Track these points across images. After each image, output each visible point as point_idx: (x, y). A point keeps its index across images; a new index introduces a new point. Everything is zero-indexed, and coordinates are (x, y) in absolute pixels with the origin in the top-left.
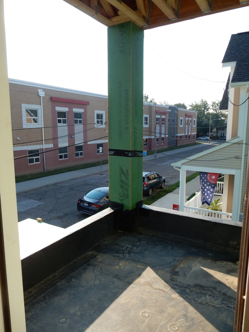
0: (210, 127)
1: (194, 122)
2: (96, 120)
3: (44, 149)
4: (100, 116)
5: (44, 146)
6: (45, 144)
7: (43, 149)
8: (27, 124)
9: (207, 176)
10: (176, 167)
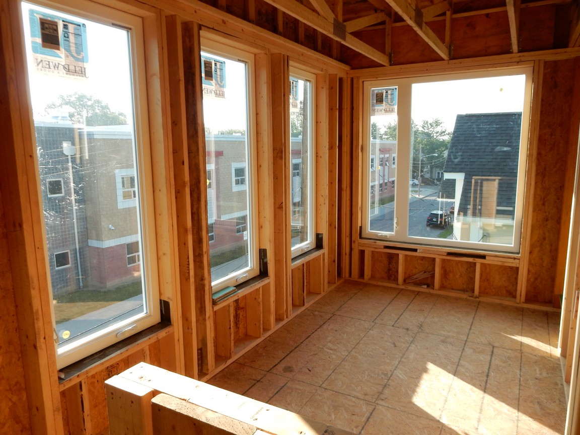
0: (420, 166)
1: (394, 160)
2: (234, 179)
4: (240, 172)
8: (124, 200)
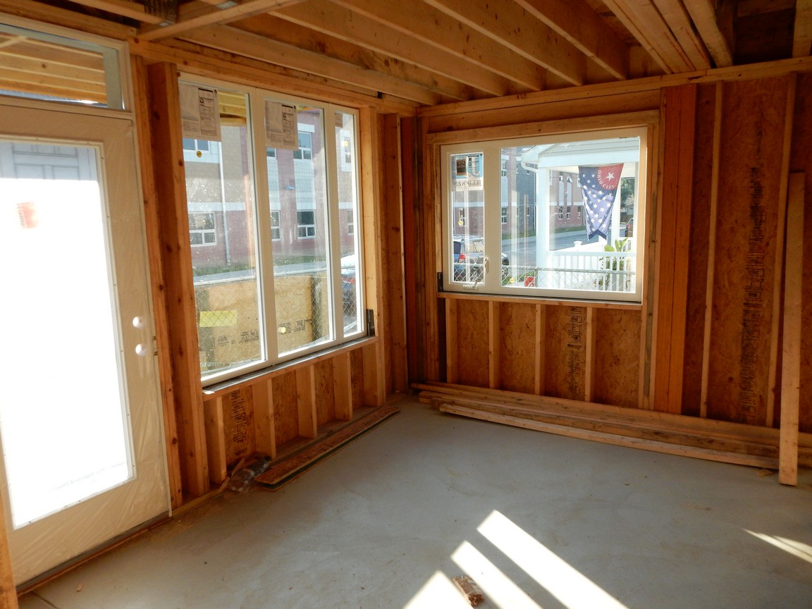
3: (225, 212)
5: (224, 207)
6: (226, 201)
7: (222, 212)
9: (596, 176)
10: (526, 165)
